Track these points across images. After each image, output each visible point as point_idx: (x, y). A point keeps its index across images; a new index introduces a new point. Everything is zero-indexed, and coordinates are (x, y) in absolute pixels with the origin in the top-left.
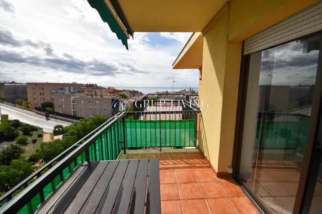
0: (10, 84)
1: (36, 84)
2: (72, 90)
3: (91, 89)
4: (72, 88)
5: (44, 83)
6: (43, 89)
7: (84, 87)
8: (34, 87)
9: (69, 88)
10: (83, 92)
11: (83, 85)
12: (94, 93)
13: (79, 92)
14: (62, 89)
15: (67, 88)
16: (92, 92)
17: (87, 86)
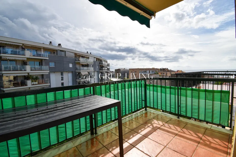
0: (122, 70)
1: (133, 69)
2: (151, 73)
3: (163, 72)
4: (151, 71)
5: (137, 69)
6: (136, 72)
7: (159, 70)
8: (132, 71)
9: (149, 71)
10: (158, 74)
11: (158, 69)
12: (165, 75)
13: (155, 74)
14: (145, 72)
15: (148, 71)
16: (164, 74)
17: (161, 69)
